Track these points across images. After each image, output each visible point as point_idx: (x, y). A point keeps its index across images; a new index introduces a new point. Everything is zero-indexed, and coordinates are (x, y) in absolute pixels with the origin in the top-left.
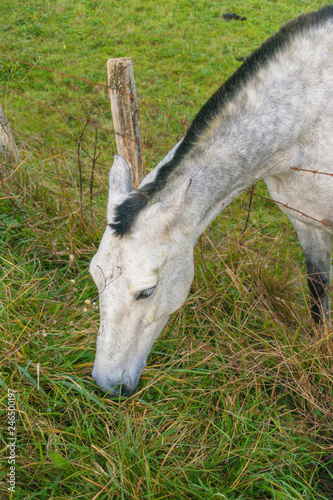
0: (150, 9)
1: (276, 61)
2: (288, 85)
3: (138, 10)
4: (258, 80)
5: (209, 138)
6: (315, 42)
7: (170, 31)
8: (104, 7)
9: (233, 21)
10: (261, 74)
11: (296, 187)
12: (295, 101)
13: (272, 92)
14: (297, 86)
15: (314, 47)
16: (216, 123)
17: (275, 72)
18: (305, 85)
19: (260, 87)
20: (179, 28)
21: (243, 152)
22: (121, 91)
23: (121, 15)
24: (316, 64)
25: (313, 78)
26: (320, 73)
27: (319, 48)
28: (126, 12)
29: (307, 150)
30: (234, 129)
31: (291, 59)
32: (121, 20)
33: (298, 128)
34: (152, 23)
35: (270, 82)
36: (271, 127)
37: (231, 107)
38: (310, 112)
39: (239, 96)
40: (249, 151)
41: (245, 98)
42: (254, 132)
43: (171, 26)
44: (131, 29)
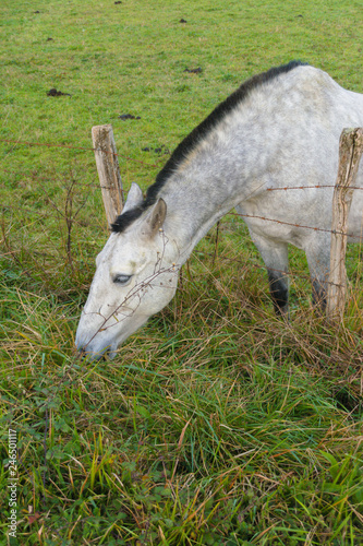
0: (51, 117)
1: (239, 110)
2: (249, 127)
3: (41, 118)
4: (225, 124)
5: (188, 167)
6: (267, 94)
7: (76, 133)
8: (10, 118)
9: (129, 121)
10: (227, 119)
11: (269, 206)
12: (257, 137)
13: (237, 132)
14: (256, 127)
15: (266, 98)
16: (192, 157)
17: (238, 118)
18: (263, 126)
19: (228, 129)
20: (84, 129)
21: (218, 175)
22: (105, 151)
23: (26, 123)
24: (269, 110)
25: (269, 121)
26: (274, 117)
27: (270, 99)
28: (31, 120)
29: (274, 176)
30: (209, 160)
31: (250, 108)
32: (27, 127)
33: (263, 158)
34: (57, 128)
35: (235, 125)
36: (239, 158)
37: (204, 144)
38: (271, 145)
39: (211, 136)
40: (222, 175)
41: (216, 137)
42: (226, 161)
43: (76, 128)
44: (38, 134)
